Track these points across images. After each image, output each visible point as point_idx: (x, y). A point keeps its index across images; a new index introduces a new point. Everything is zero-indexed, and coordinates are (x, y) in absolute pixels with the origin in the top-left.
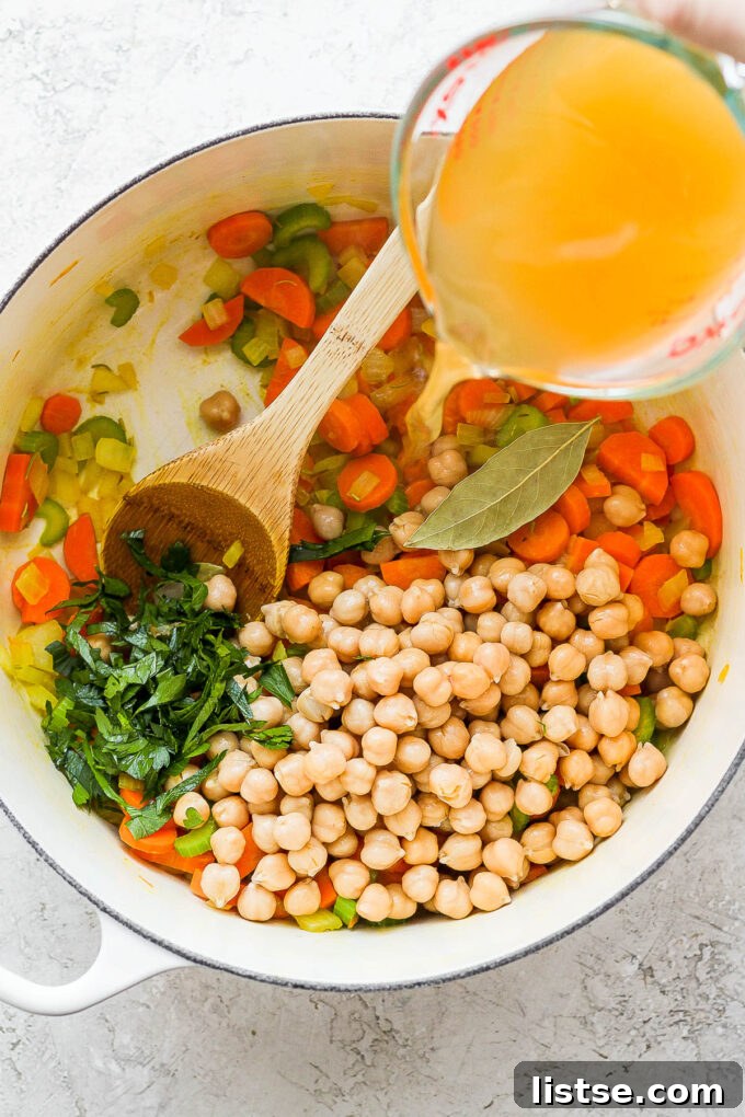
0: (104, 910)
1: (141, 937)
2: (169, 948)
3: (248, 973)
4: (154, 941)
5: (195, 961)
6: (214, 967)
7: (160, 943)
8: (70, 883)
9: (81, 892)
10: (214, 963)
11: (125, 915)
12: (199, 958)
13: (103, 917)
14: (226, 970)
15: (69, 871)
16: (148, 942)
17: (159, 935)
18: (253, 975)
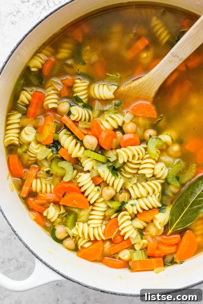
0: (37, 257)
1: (49, 268)
2: (58, 273)
3: (85, 285)
4: (53, 270)
5: (67, 279)
6: (74, 281)
7: (55, 271)
8: (26, 247)
9: (29, 250)
10: (74, 280)
11: (44, 260)
12: (68, 278)
13: (36, 260)
14: (78, 283)
15: (26, 242)
16: (51, 270)
17: (56, 268)
18: (87, 286)
